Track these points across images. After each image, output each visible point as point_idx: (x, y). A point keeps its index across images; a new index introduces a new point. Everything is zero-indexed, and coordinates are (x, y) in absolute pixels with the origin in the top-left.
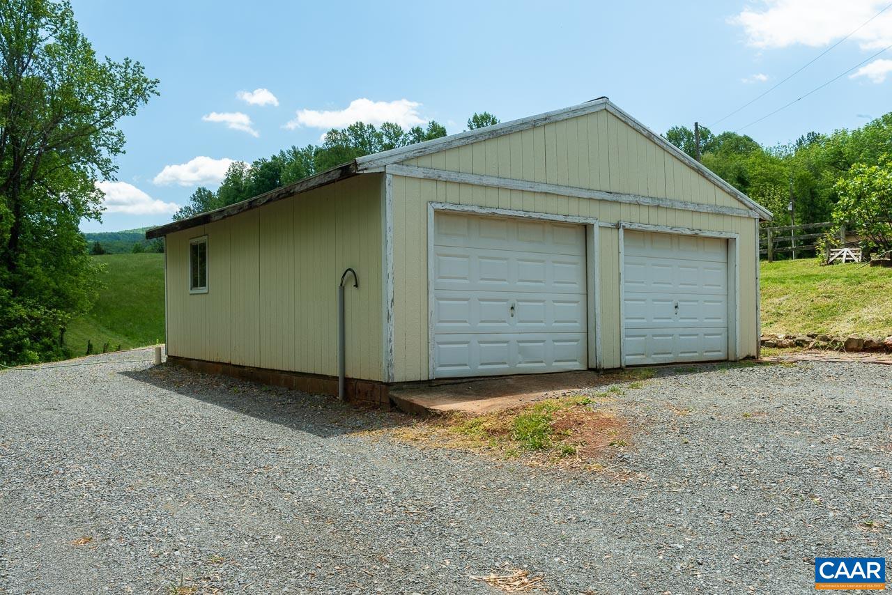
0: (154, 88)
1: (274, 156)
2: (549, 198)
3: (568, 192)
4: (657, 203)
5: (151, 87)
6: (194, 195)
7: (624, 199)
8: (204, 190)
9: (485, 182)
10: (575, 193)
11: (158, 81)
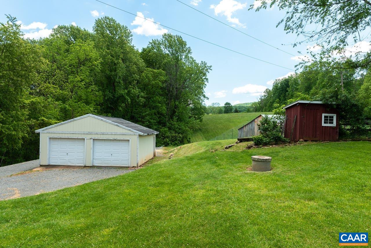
0: (211, 68)
2: (74, 134)
3: (78, 133)
4: (103, 133)
7: (93, 133)
9: (59, 133)
10: (80, 133)
11: (211, 66)
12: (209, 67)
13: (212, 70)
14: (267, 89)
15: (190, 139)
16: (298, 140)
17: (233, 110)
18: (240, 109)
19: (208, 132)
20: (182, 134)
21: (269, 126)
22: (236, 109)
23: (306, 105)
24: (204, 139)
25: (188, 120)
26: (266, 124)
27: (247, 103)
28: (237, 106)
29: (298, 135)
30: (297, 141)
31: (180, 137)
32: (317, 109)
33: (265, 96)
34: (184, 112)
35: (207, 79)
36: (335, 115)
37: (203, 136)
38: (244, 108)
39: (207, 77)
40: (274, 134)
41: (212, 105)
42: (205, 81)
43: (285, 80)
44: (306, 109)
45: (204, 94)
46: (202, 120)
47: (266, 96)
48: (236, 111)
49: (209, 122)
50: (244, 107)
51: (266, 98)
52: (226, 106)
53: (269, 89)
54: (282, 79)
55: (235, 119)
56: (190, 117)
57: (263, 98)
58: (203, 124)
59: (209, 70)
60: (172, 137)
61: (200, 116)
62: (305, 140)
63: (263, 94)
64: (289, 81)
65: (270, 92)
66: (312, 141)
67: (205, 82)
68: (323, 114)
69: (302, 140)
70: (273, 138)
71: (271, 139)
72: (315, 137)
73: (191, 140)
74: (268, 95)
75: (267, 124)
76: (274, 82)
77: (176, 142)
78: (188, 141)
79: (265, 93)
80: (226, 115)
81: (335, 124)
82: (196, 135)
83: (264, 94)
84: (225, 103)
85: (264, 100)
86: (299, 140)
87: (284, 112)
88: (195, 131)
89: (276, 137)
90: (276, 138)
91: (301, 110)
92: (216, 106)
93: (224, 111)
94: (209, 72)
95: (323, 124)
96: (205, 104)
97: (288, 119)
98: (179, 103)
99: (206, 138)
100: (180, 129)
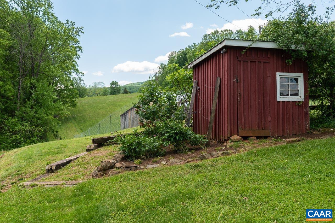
0: (82, 31)
1: (186, 48)
5: (80, 30)
6: (159, 67)
8: (163, 64)
11: (82, 27)
12: (80, 29)
13: (83, 33)
14: (161, 64)
15: (57, 132)
16: (226, 138)
17: (122, 91)
18: (131, 89)
19: (85, 122)
20: (42, 126)
21: (159, 106)
22: (125, 89)
23: (243, 53)
24: (79, 131)
25: (51, 104)
26: (151, 103)
27: (139, 83)
28: (128, 86)
29: (226, 125)
30: (226, 141)
31: (40, 131)
32: (264, 62)
33: (159, 72)
34: (45, 93)
35: (80, 48)
36: (302, 75)
37: (77, 126)
38: (136, 89)
39: (80, 45)
40: (172, 128)
41: (94, 85)
42: (77, 50)
43: (182, 53)
44: (242, 62)
45: (77, 67)
46: (76, 105)
47: (161, 73)
48: (126, 92)
49: (86, 107)
50: (136, 87)
51: (162, 74)
52: (113, 86)
53: (164, 63)
54: (179, 51)
55: (122, 102)
56: (55, 101)
57: (157, 75)
58: (78, 111)
59: (80, 33)
60: (26, 131)
61: (73, 99)
62: (244, 135)
63: (157, 70)
64: (186, 54)
65: (165, 67)
66: (258, 138)
67: (78, 52)
68: (277, 73)
69: (236, 137)
70: (169, 137)
71: (163, 140)
72: (264, 128)
73: (60, 134)
74: (164, 71)
75: (155, 102)
76: (170, 55)
77: (33, 139)
78: (54, 135)
79: (159, 68)
80: (111, 97)
81: (303, 97)
82: (68, 125)
83: (159, 70)
84: (111, 82)
85: (159, 77)
86: (229, 138)
87: (190, 77)
88: (65, 120)
89: (176, 134)
90: (175, 138)
91: (230, 64)
92: (99, 86)
93: (110, 92)
94: (80, 36)
95: (280, 98)
96: (84, 84)
97: (199, 89)
98: (36, 80)
99: (81, 130)
100: (38, 119)
